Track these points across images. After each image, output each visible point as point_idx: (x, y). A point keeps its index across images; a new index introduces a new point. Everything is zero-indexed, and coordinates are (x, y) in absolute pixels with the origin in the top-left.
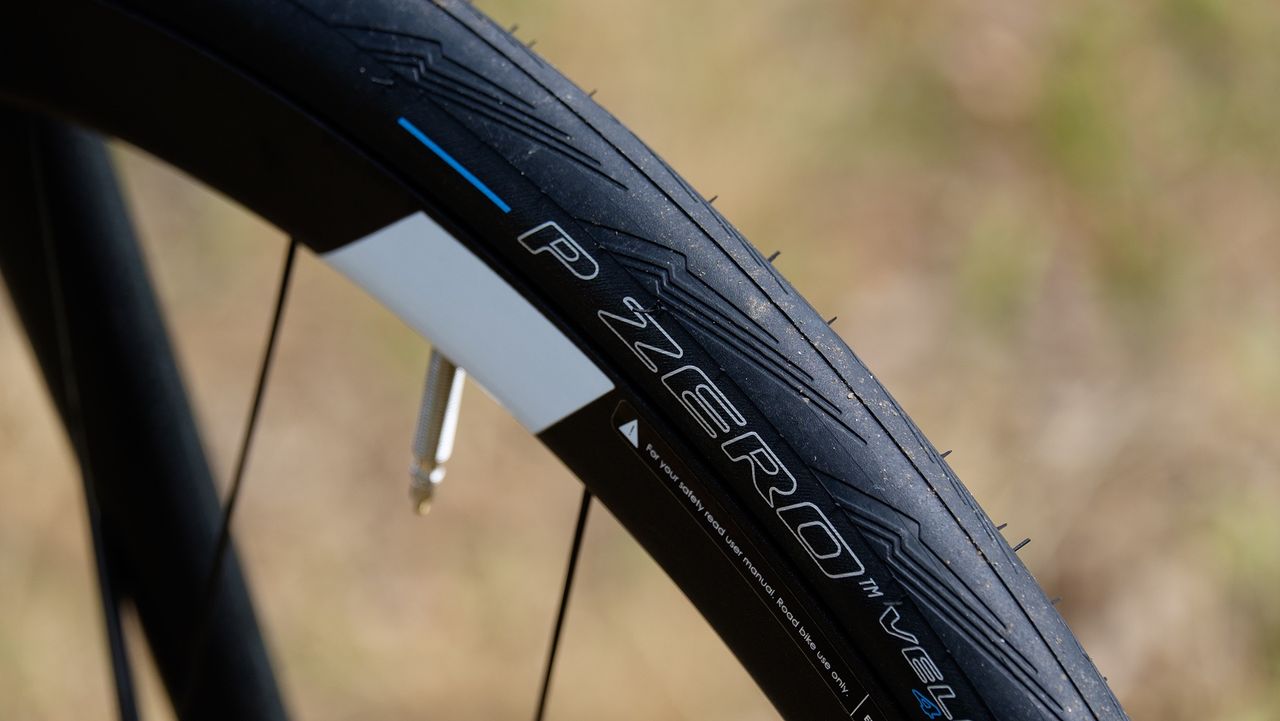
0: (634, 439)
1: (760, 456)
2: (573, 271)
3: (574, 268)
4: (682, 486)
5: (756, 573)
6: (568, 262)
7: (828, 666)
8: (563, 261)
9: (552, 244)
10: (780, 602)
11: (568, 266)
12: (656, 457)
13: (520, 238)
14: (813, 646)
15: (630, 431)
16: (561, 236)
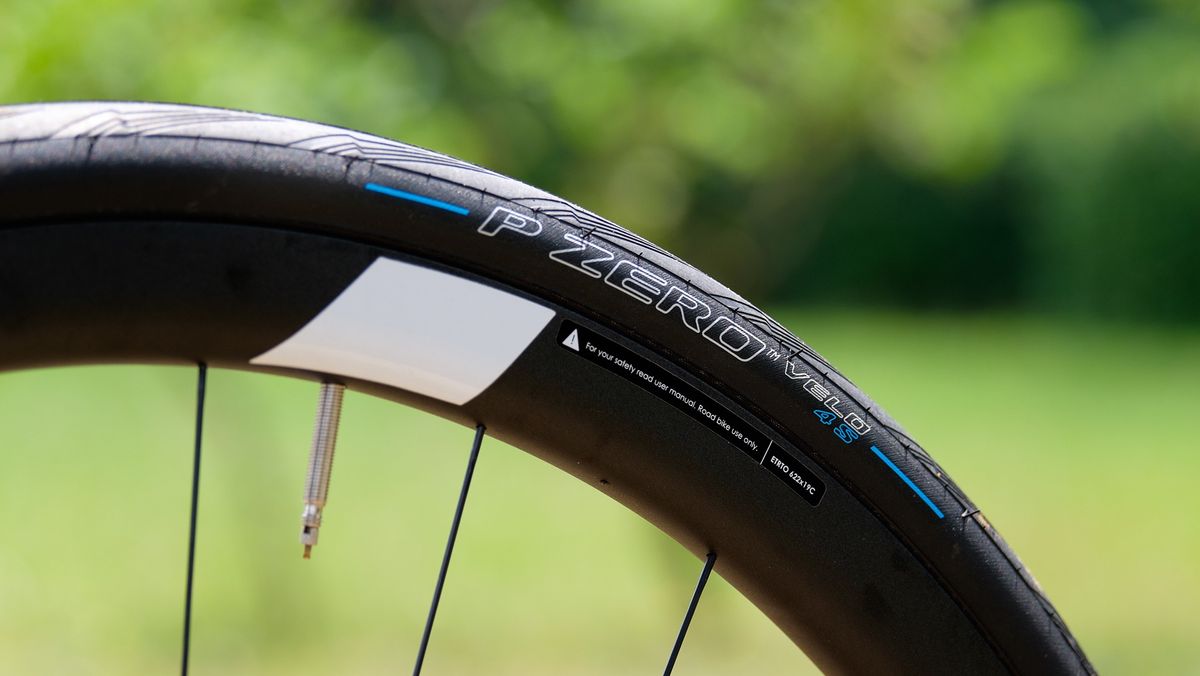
0: (575, 346)
1: (683, 300)
2: (526, 233)
3: (526, 231)
4: (617, 361)
5: (680, 396)
6: (521, 229)
7: (740, 436)
8: (517, 230)
9: (505, 222)
10: (700, 408)
11: (522, 232)
12: (595, 349)
13: (480, 230)
14: (728, 427)
15: (572, 341)
16: (508, 214)
